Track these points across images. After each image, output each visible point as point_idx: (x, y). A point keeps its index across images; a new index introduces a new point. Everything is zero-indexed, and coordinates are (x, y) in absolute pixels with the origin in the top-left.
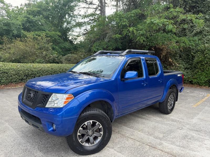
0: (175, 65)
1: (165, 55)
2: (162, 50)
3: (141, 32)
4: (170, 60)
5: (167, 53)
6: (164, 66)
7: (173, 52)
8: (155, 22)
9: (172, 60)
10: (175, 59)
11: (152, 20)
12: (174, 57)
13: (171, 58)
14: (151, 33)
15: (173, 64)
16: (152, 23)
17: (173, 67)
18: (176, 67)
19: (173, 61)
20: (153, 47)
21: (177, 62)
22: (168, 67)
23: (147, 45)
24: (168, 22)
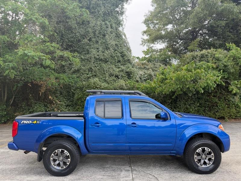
0: (56, 102)
1: (44, 92)
2: (40, 86)
3: (11, 65)
4: (50, 97)
5: (46, 89)
6: (44, 105)
7: (53, 89)
8: (29, 54)
9: (52, 97)
10: (55, 96)
11: (26, 52)
12: (55, 94)
13: (51, 96)
14: (25, 66)
15: (54, 102)
16: (26, 55)
17: (54, 104)
18: (57, 105)
19: (53, 99)
20: (30, 82)
21: (58, 99)
22: (48, 105)
23: (21, 80)
24: (44, 56)
